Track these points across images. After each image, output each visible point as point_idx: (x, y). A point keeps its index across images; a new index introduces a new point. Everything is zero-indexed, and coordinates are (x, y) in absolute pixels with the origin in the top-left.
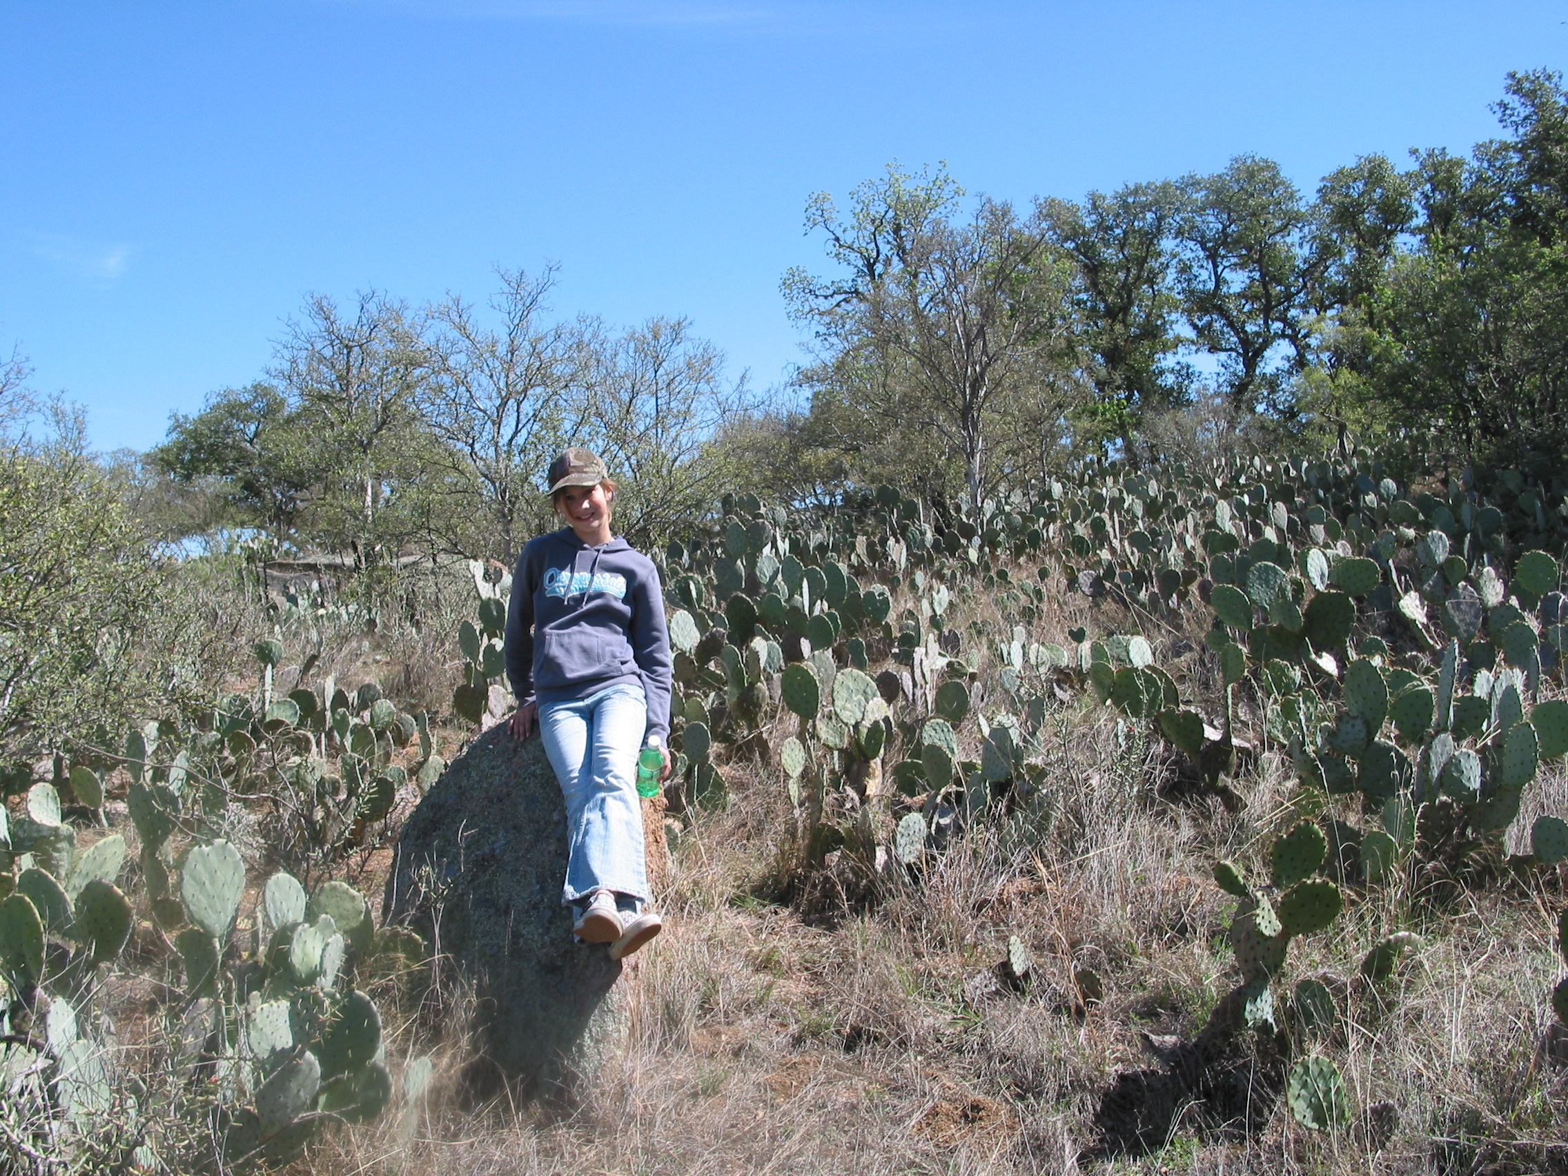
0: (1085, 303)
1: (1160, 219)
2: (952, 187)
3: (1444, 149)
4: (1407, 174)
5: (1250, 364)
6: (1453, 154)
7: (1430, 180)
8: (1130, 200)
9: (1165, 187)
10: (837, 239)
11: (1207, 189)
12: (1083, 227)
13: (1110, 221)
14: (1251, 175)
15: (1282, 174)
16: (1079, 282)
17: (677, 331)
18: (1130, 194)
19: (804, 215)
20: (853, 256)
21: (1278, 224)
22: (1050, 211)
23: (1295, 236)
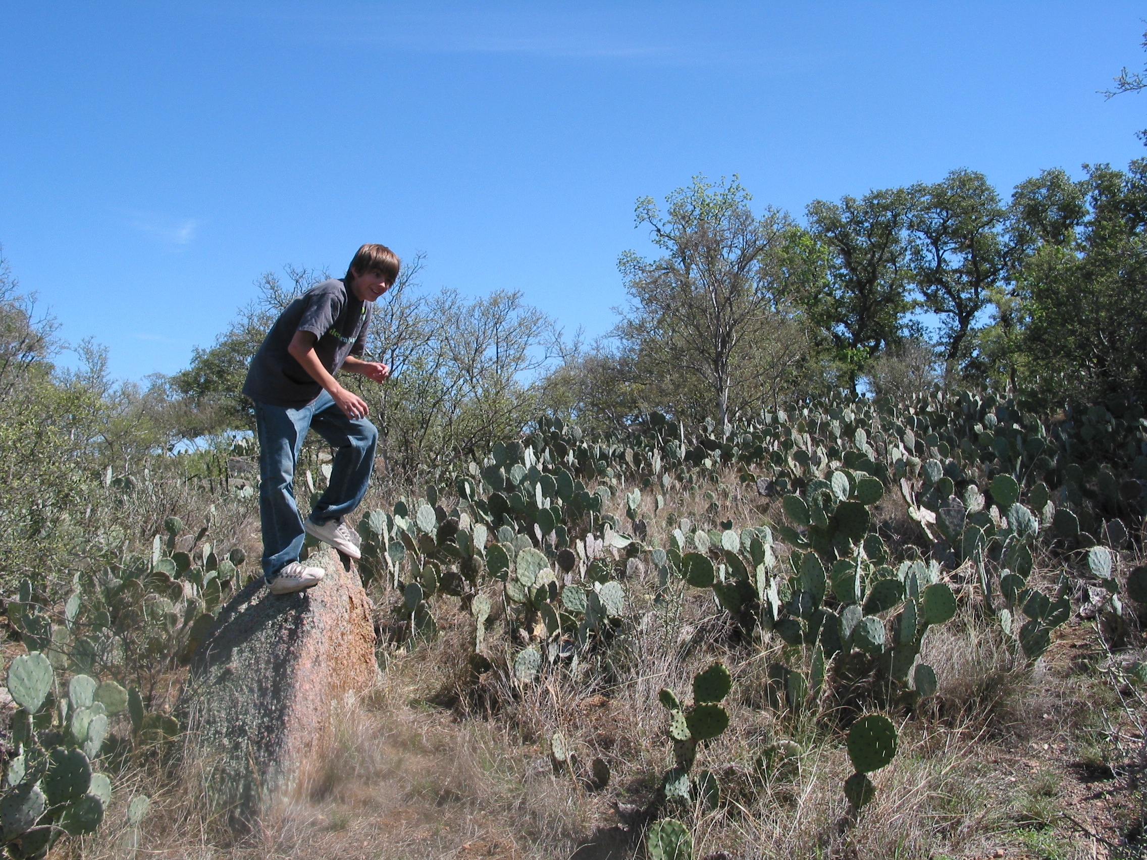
0: (845, 276)
1: (895, 216)
2: (742, 193)
3: (1108, 164)
4: (1079, 183)
5: (964, 321)
6: (1114, 168)
7: (1098, 187)
8: (875, 202)
9: (900, 191)
10: (659, 230)
11: (930, 194)
12: (840, 221)
13: (861, 217)
14: (963, 184)
15: (988, 183)
16: (838, 261)
17: (513, 301)
18: (875, 197)
19: (635, 214)
20: (670, 243)
21: (985, 219)
22: (817, 209)
23: (999, 228)
